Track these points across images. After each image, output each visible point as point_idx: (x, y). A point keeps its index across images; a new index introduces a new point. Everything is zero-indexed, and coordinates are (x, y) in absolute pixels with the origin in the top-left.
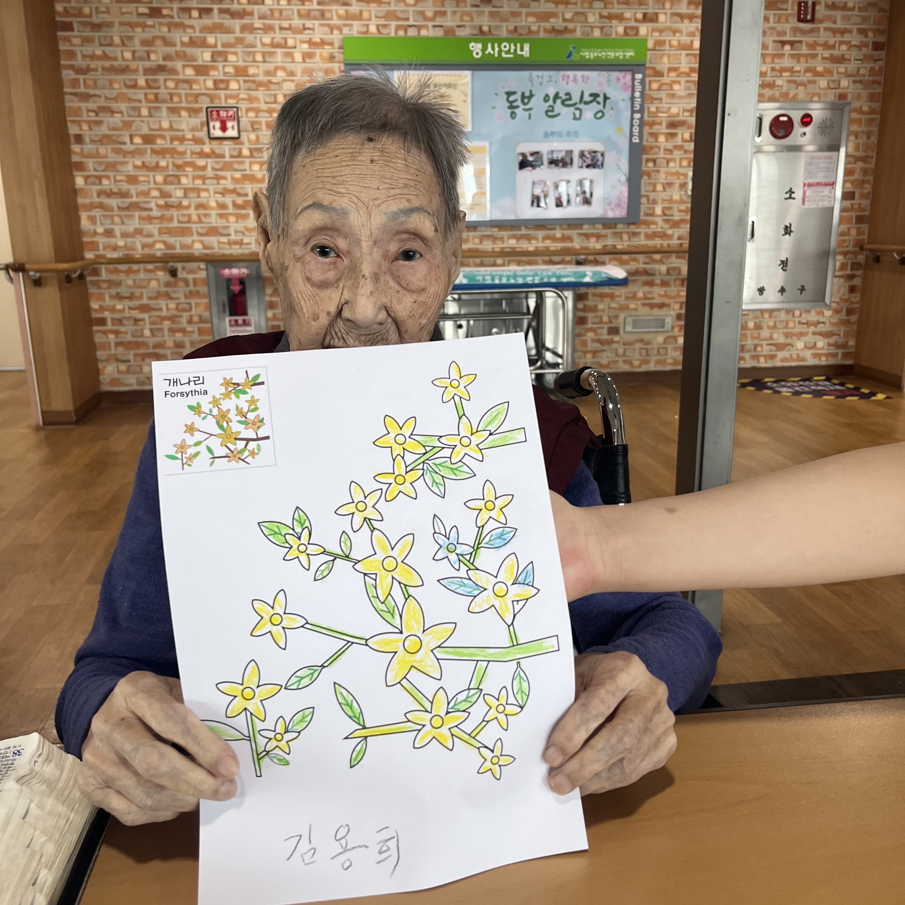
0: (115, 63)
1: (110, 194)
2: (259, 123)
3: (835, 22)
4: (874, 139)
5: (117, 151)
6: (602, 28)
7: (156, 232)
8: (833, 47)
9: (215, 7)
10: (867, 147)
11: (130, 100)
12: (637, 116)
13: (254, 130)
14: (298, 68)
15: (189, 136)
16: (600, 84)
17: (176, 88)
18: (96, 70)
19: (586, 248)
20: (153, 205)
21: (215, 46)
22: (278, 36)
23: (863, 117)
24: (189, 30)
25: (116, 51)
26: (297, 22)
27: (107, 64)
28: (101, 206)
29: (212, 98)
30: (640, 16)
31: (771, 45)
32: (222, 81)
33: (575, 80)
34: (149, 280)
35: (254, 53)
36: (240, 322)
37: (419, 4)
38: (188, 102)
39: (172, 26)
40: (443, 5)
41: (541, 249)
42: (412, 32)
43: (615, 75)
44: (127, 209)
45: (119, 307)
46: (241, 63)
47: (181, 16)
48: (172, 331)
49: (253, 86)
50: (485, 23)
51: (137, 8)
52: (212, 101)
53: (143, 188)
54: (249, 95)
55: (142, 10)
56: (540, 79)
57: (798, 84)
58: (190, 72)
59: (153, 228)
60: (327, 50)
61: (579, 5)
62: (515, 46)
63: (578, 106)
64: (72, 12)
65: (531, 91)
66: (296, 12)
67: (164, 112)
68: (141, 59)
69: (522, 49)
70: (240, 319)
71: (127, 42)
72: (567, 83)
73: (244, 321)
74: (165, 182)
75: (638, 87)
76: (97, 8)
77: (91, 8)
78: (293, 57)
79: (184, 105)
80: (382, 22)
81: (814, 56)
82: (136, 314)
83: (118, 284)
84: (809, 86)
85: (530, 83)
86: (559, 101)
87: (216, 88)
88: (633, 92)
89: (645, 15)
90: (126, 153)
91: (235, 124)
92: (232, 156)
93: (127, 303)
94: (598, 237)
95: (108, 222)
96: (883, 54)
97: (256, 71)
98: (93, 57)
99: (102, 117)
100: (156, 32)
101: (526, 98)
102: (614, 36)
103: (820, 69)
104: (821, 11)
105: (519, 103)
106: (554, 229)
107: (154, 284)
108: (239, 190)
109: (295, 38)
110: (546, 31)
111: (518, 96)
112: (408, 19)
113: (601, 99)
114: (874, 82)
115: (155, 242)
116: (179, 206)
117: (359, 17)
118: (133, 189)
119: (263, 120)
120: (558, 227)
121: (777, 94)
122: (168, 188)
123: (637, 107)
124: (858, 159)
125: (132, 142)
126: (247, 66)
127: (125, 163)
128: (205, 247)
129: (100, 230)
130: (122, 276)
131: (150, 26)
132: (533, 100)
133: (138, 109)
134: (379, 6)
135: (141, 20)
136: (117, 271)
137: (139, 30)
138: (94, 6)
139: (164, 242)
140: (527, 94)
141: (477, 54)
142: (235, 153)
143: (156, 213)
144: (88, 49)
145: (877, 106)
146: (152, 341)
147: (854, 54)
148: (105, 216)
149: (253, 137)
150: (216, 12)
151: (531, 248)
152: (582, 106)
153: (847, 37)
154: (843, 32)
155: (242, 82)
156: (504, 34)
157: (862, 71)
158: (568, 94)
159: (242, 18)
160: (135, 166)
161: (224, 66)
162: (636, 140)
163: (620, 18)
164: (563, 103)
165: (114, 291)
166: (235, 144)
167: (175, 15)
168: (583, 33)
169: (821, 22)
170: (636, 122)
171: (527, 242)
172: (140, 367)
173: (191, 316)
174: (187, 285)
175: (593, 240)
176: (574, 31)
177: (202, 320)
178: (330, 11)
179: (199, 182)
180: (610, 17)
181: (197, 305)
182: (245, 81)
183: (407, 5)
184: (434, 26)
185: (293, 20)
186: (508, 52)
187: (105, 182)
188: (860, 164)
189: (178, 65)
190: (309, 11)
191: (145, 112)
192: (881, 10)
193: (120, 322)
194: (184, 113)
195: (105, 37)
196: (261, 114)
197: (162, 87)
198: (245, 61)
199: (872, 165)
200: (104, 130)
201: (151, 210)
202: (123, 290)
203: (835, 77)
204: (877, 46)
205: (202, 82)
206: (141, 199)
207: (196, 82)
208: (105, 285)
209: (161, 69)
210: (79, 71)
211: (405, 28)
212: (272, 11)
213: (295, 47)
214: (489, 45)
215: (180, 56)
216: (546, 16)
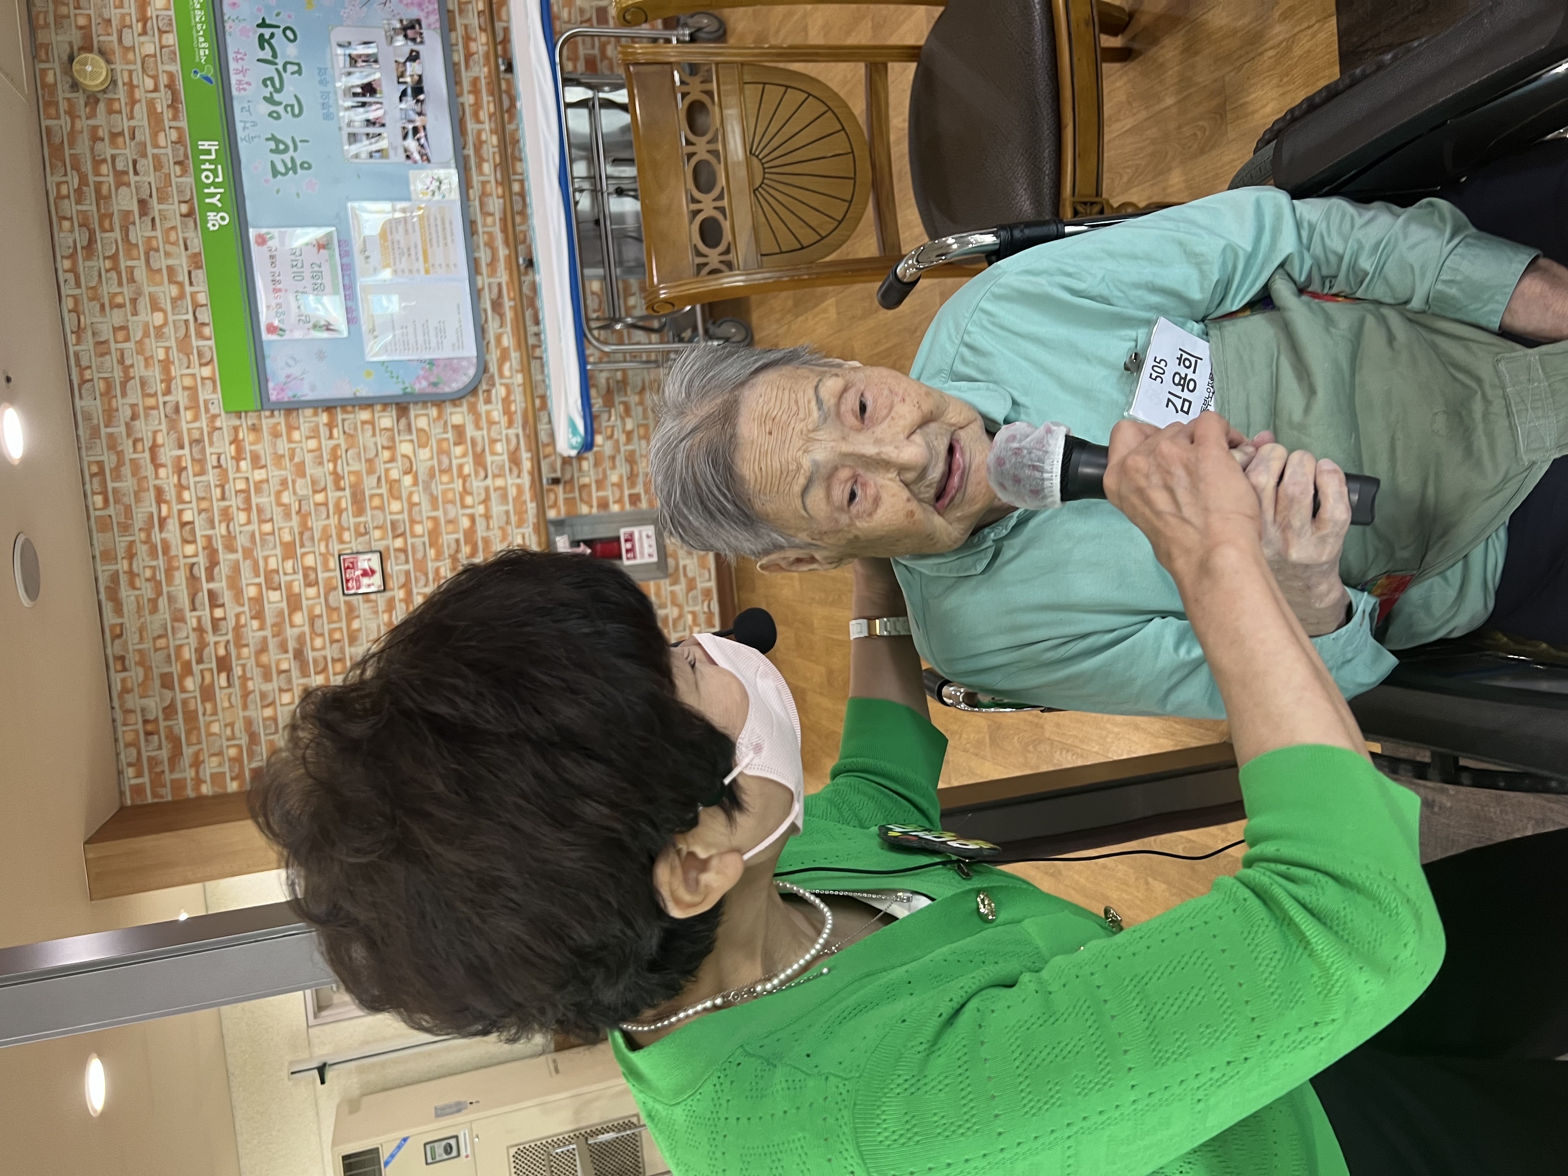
2: (357, 525)
6: (161, 32)
9: (206, 586)
13: (366, 533)
14: (275, 474)
15: (386, 617)
16: (244, 32)
17: (322, 635)
19: (487, 56)
21: (259, 585)
22: (235, 502)
24: (243, 621)
25: (283, 713)
26: (212, 476)
29: (330, 589)
32: (306, 576)
33: (243, 72)
35: (262, 534)
36: (629, 545)
37: (162, 306)
38: (340, 620)
39: (239, 645)
40: (160, 270)
41: (493, 126)
42: (204, 316)
43: (228, 10)
46: (278, 551)
47: (224, 631)
49: (307, 535)
50: (175, 208)
51: (221, 688)
52: (336, 588)
54: (320, 540)
55: (223, 682)
56: (248, 125)
58: (298, 618)
60: (245, 436)
61: (131, 67)
62: (204, 162)
63: (280, 67)
64: (237, 770)
65: (267, 139)
66: (198, 479)
67: (356, 650)
68: (289, 681)
69: (208, 152)
70: (625, 546)
71: (270, 700)
72: (249, 84)
73: (626, 541)
76: (228, 739)
77: (228, 747)
78: (261, 482)
79: (344, 625)
80: (195, 358)
85: (256, 140)
86: (277, 97)
87: (317, 583)
91: (361, 557)
92: (407, 562)
94: (468, 38)
97: (287, 530)
100: (252, 662)
101: (279, 146)
102: (172, 13)
105: (287, 157)
106: (462, 104)
108: (452, 552)
109: (234, 479)
110: (175, 118)
111: (277, 158)
112: (186, 321)
113: (267, 32)
117: (192, 391)
119: (352, 520)
120: (461, 100)
126: (281, 543)
131: (244, 670)
132: (279, 137)
134: (173, 363)
135: (237, 682)
137: (250, 685)
138: (225, 743)
140: (272, 145)
141: (223, 218)
142: (402, 557)
149: (377, 534)
150: (211, 586)
151: (494, 140)
152: (280, 62)
155: (304, 550)
156: (189, 180)
158: (264, 82)
159: (217, 551)
161: (285, 574)
164: (278, 90)
166: (389, 557)
167: (225, 638)
168: (173, 60)
171: (485, 146)
175: (473, 46)
176: (171, 76)
178: (189, 430)
180: (144, 19)
182: (302, 546)
183: (165, 323)
184: (191, 284)
185: (209, 482)
186: (215, 172)
189: (291, 633)
190: (193, 460)
194: (356, 625)
195: (265, 728)
196: (345, 525)
197: (323, 653)
198: (275, 547)
205: (311, 602)
207: (311, 609)
209: (299, 655)
211: (200, 325)
212: (200, 512)
213: (247, 479)
214: (208, 200)
215: (278, 632)
216: (155, 117)
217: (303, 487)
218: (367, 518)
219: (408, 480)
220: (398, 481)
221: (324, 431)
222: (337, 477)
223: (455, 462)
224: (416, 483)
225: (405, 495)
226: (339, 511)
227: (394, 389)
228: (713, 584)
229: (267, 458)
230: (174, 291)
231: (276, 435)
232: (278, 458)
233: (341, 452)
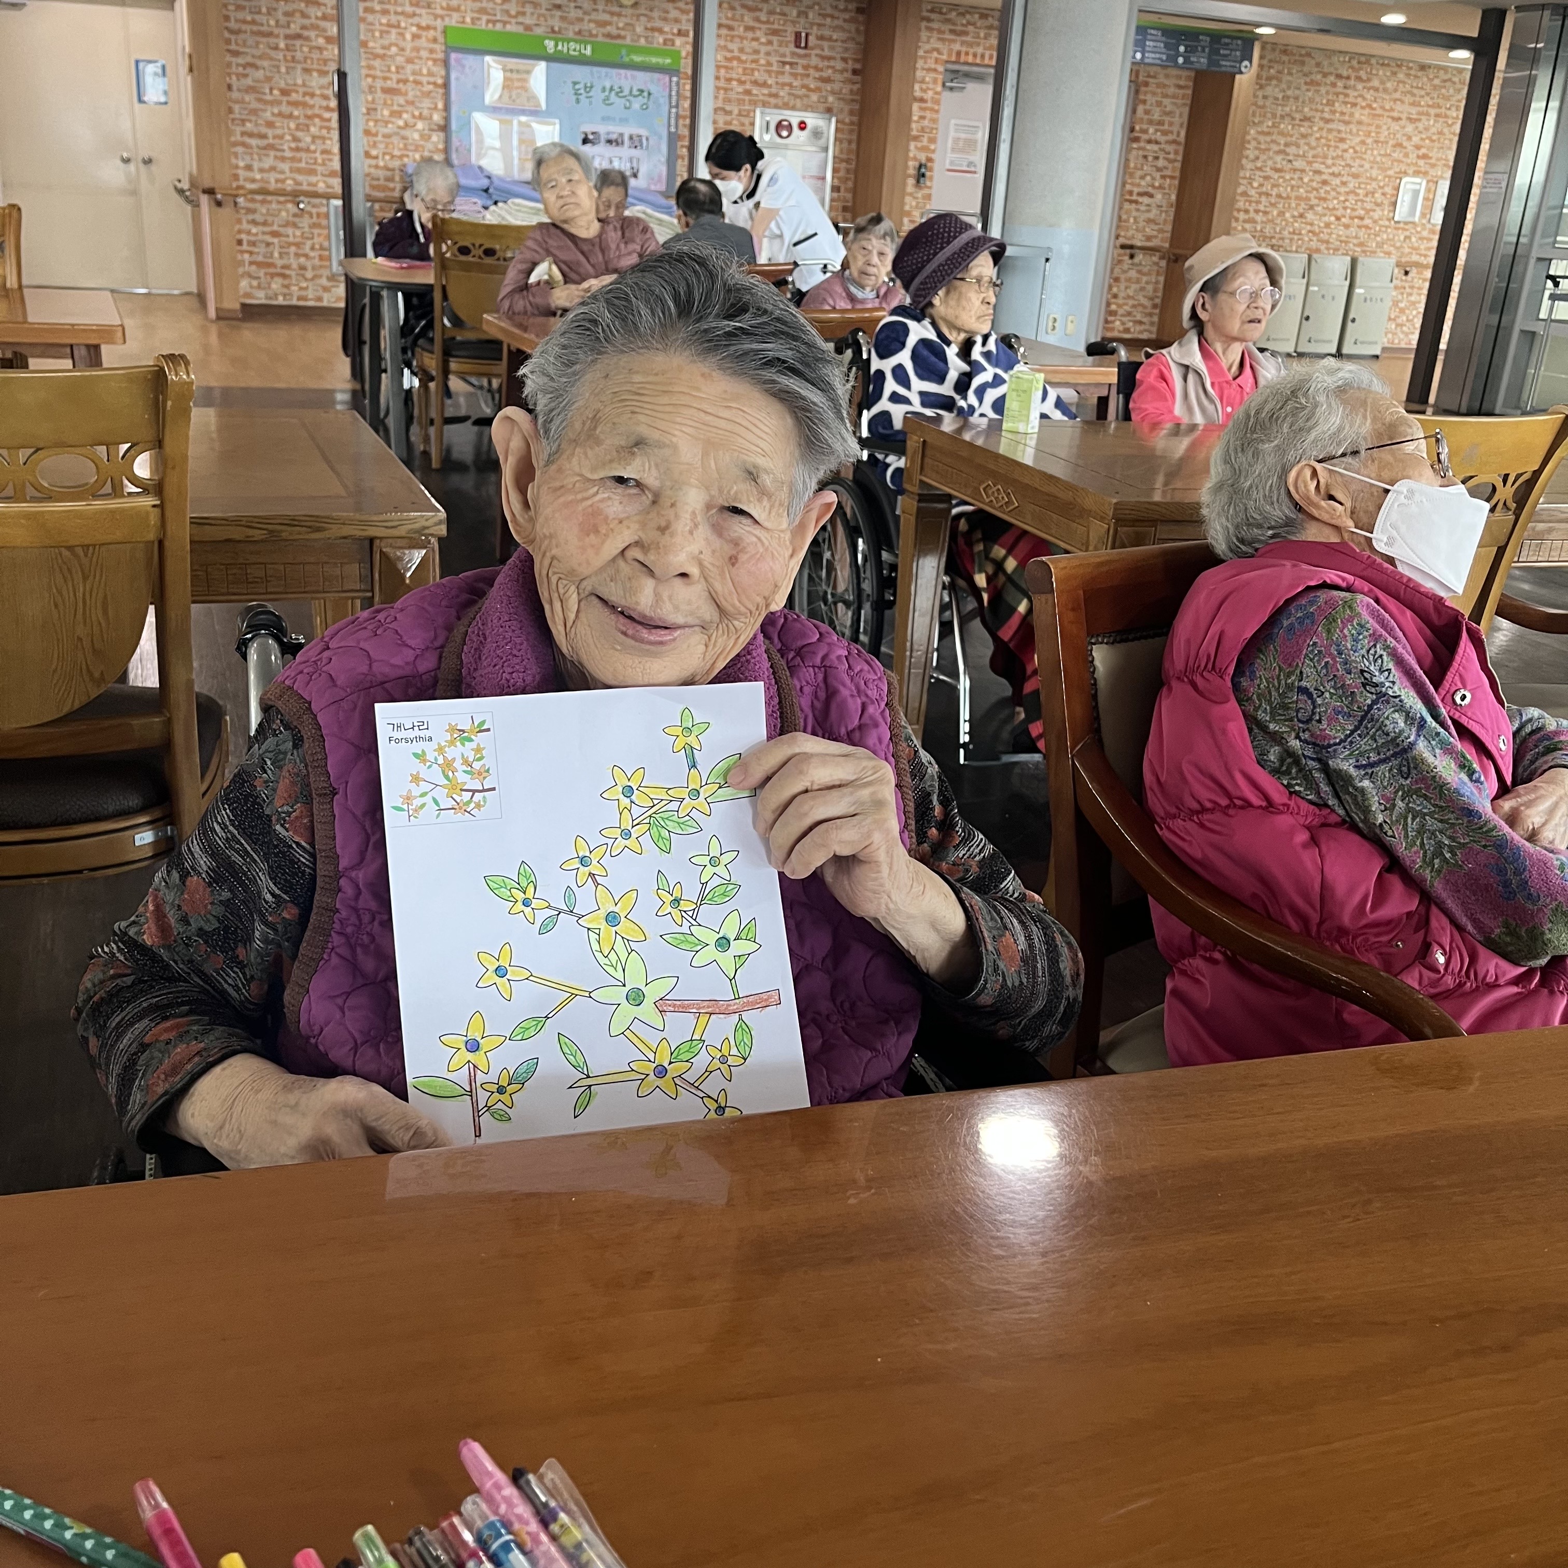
0: (262, 29)
1: (251, 135)
2: (376, 87)
3: (823, 50)
4: (854, 146)
5: (259, 100)
6: (646, 38)
7: (287, 170)
8: (821, 70)
10: (849, 151)
11: (272, 59)
12: (674, 110)
13: (371, 92)
14: (409, 46)
15: (319, 93)
16: (645, 82)
17: (310, 52)
18: (245, 32)
20: (285, 147)
22: (394, 19)
23: (846, 127)
24: (323, 8)
25: (262, 18)
26: (409, 9)
27: (255, 28)
28: (244, 144)
30: (675, 31)
31: (775, 64)
33: (626, 77)
34: (280, 211)
35: (372, 31)
38: (319, 65)
40: (524, 7)
43: (656, 76)
44: (265, 148)
45: (254, 230)
46: (363, 38)
48: (297, 255)
49: (372, 57)
50: (557, 25)
53: (279, 132)
54: (368, 64)
56: (599, 74)
57: (796, 97)
58: (321, 41)
59: (285, 167)
60: (431, 33)
61: (629, 18)
62: (580, 46)
63: (628, 98)
65: (591, 82)
67: (299, 71)
68: (283, 27)
69: (585, 49)
71: (272, 12)
72: (620, 79)
74: (297, 129)
75: (674, 88)
78: (404, 37)
79: (315, 66)
80: (476, 15)
81: (808, 75)
82: (269, 239)
83: (254, 211)
84: (805, 100)
85: (591, 76)
86: (613, 93)
88: (671, 91)
89: (679, 31)
90: (266, 102)
93: (261, 228)
95: (248, 158)
96: (858, 78)
97: (375, 45)
98: (245, 22)
99: (249, 70)
100: (297, 7)
101: (588, 88)
102: (655, 45)
103: (812, 86)
104: (812, 40)
105: (582, 91)
107: (284, 214)
109: (406, 22)
110: (604, 35)
111: (581, 86)
112: (496, 16)
113: (646, 94)
114: (853, 100)
115: (286, 179)
116: (308, 150)
117: (458, 10)
118: (270, 132)
119: (379, 85)
121: (780, 104)
122: (300, 134)
123: (674, 103)
124: (842, 161)
125: (271, 93)
126: (369, 41)
127: (264, 111)
128: (328, 187)
129: (241, 164)
130: (257, 205)
132: (593, 90)
133: (278, 67)
136: (253, 201)
139: (294, 180)
140: (589, 85)
141: (551, 49)
143: (288, 154)
144: (240, 15)
145: (855, 119)
146: (280, 263)
147: (838, 77)
148: (245, 153)
149: (370, 98)
152: (631, 98)
153: (832, 63)
154: (829, 58)
155: (363, 53)
156: (571, 35)
157: (844, 91)
158: (620, 88)
160: (273, 114)
162: (673, 129)
163: (660, 31)
164: (617, 94)
165: (250, 217)
168: (632, 41)
169: (812, 49)
170: (673, 115)
172: (269, 284)
173: (313, 245)
174: (311, 217)
176: (624, 38)
177: (322, 248)
179: (324, 132)
180: (653, 29)
181: (319, 235)
182: (365, 52)
183: (495, 4)
184: (517, 23)
185: (406, 7)
186: (575, 50)
187: (248, 125)
188: (844, 165)
189: (312, 34)
191: (283, 70)
192: (857, 43)
193: (253, 244)
196: (376, 80)
197: (299, 51)
198: (365, 36)
199: (853, 166)
200: (249, 82)
201: (283, 151)
202: (258, 217)
203: (824, 94)
204: (855, 72)
205: (331, 50)
206: (277, 141)
207: (326, 49)
208: (243, 211)
209: (298, 36)
210: (231, 31)
211: (495, 22)
213: (406, 29)
214: (560, 44)
215: (315, 27)
216: (604, 24)
217: (400, 60)
218: (379, 94)
219: (401, 123)
220: (400, 117)
221: (432, 79)
222: (405, 81)
223: (410, 154)
224: (399, 127)
225: (393, 120)
226: (385, 79)
227: (454, 126)
228: (325, 304)
229: (418, 43)
230: (513, 13)
231: (432, 51)
232: (417, 50)
233: (419, 87)
